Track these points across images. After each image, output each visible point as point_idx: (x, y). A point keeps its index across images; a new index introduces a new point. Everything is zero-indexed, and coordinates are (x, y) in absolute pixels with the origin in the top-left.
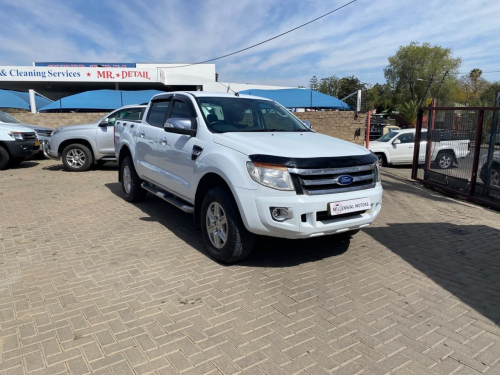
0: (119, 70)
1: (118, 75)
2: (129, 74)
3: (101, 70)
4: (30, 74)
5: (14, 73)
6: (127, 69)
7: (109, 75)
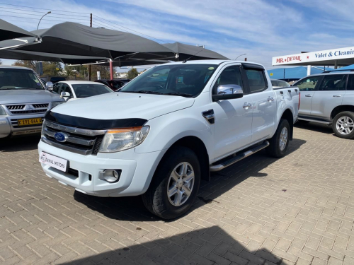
4: (348, 53)
5: (337, 53)
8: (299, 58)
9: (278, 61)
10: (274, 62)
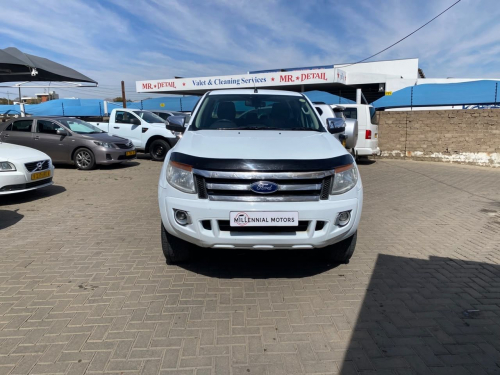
0: (298, 73)
1: (298, 78)
2: (307, 77)
3: (284, 74)
4: (229, 82)
5: (217, 82)
6: (306, 72)
7: (290, 78)
8: (172, 85)
9: (145, 86)
10: (140, 88)
